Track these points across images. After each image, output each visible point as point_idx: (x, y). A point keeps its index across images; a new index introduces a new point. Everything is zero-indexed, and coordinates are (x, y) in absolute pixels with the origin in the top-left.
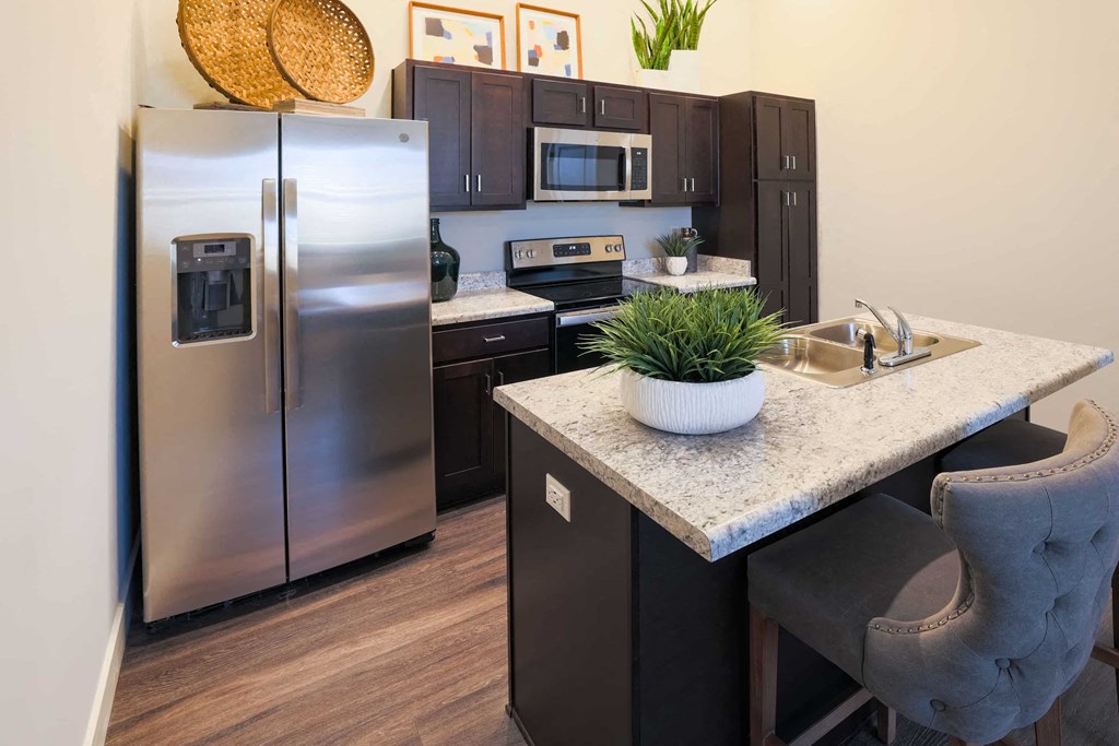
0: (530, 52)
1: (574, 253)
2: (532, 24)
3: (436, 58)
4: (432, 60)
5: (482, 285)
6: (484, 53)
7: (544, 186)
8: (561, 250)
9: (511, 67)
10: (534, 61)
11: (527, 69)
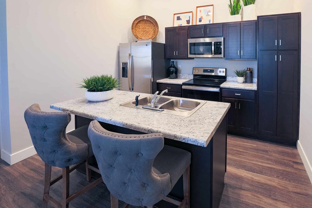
0: (199, 19)
1: (209, 72)
2: (200, 11)
3: (178, 25)
4: (177, 26)
5: (188, 77)
6: (188, 22)
7: (191, 54)
8: (205, 71)
9: (194, 24)
10: (200, 21)
11: (198, 23)
